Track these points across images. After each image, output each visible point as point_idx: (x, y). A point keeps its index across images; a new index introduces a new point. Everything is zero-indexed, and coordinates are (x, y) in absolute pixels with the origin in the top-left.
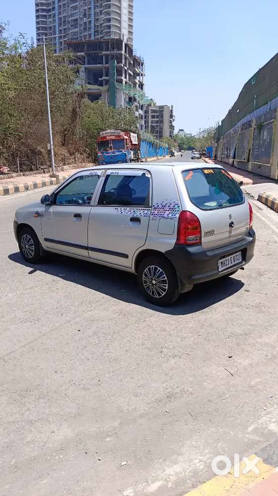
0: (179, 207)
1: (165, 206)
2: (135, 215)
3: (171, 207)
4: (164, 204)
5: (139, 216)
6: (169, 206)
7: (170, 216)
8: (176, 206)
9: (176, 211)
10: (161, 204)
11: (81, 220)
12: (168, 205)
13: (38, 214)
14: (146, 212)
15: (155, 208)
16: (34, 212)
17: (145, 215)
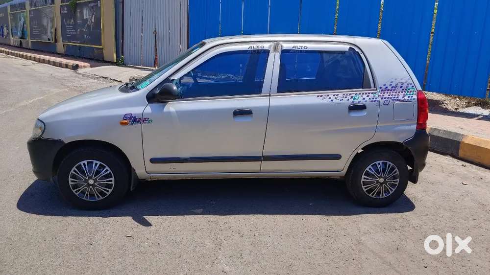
0: (413, 86)
1: (396, 87)
2: (356, 101)
3: (404, 87)
4: (394, 85)
5: (362, 102)
6: (401, 87)
7: (406, 98)
8: (410, 87)
9: (411, 92)
10: (391, 85)
11: (252, 116)
12: (400, 85)
13: (132, 120)
14: (371, 96)
15: (382, 90)
16: (121, 116)
17: (371, 100)
